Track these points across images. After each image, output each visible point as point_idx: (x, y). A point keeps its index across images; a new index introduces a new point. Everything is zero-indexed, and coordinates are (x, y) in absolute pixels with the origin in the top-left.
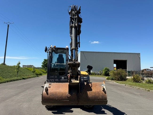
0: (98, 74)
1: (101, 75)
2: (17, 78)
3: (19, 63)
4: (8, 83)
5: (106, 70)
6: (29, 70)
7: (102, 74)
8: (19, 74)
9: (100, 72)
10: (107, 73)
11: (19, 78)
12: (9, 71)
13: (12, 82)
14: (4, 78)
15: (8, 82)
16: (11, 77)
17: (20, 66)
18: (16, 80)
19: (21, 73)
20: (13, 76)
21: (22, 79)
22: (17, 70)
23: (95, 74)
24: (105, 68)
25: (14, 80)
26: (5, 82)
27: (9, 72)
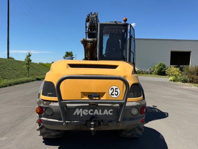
0: (147, 73)
1: (151, 74)
2: (28, 79)
3: (30, 55)
4: (12, 87)
5: (161, 67)
6: (46, 67)
7: (153, 73)
8: (31, 71)
9: (150, 69)
10: (163, 70)
11: (31, 78)
12: (15, 67)
13: (18, 85)
14: (5, 78)
15: (10, 85)
16: (18, 76)
17: (31, 59)
18: (26, 82)
19: (35, 71)
20: (21, 75)
21: (35, 80)
22: (27, 66)
23: (142, 73)
24: (160, 63)
25: (23, 83)
26: (6, 86)
27: (15, 70)
